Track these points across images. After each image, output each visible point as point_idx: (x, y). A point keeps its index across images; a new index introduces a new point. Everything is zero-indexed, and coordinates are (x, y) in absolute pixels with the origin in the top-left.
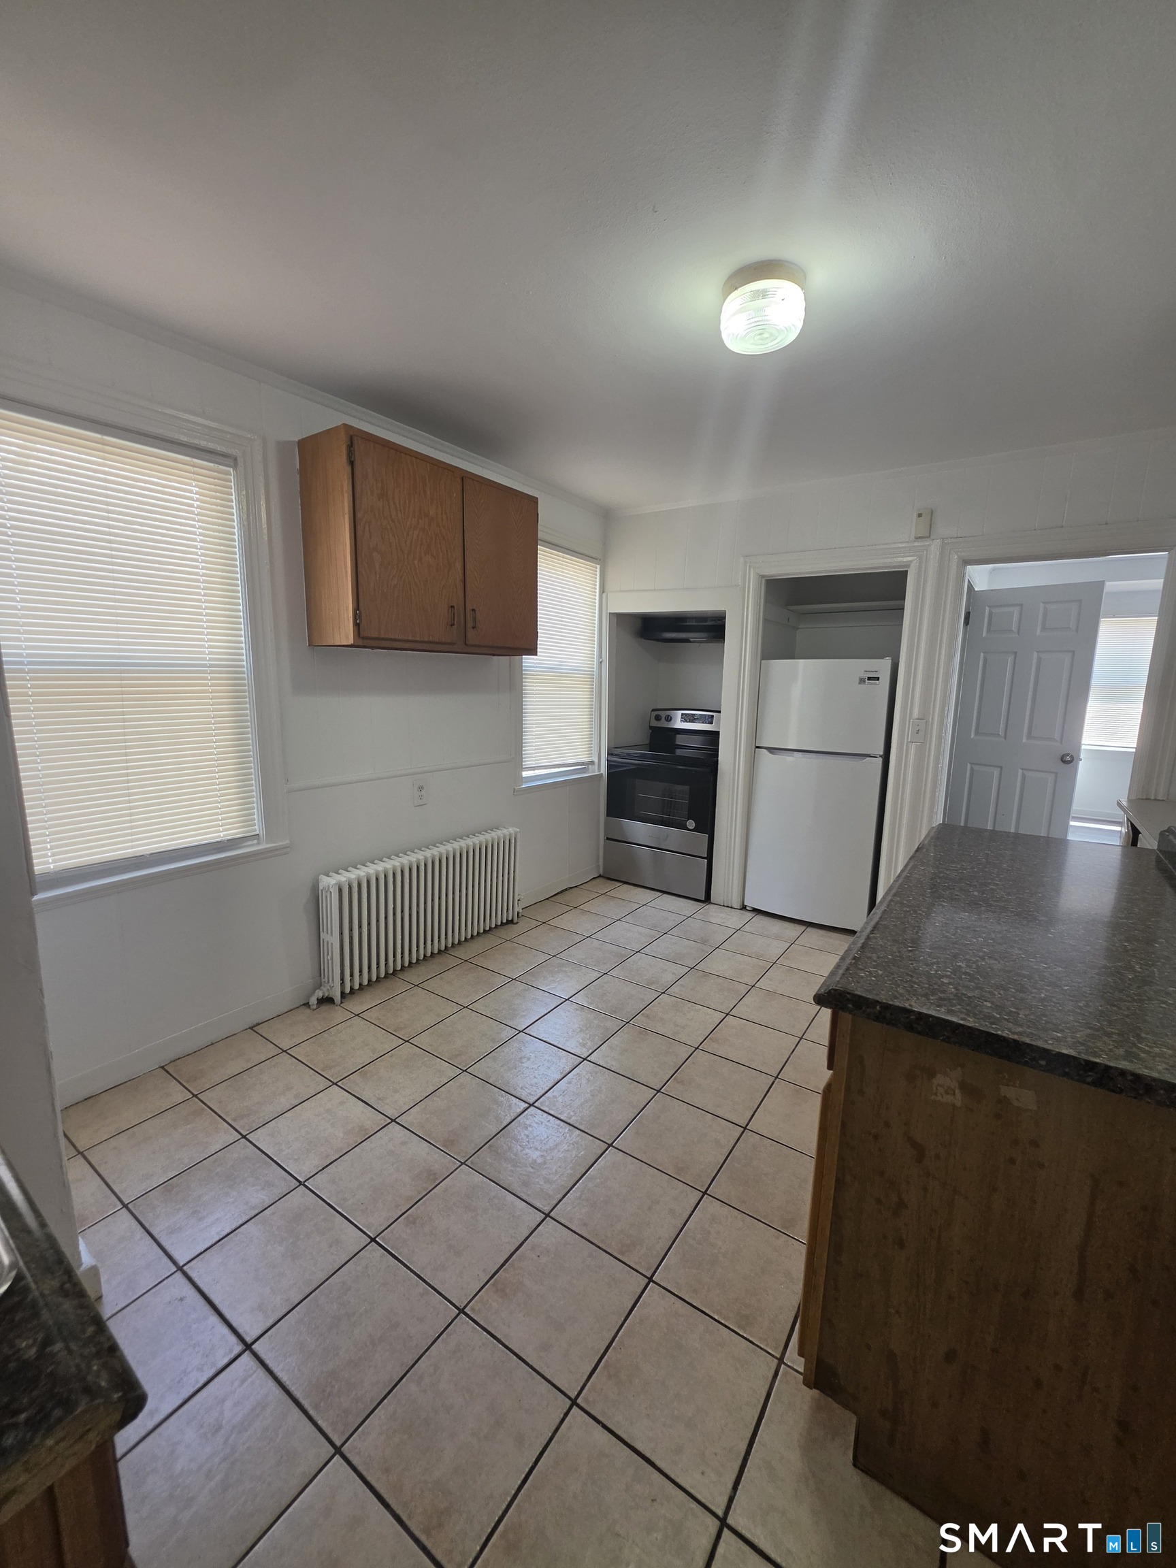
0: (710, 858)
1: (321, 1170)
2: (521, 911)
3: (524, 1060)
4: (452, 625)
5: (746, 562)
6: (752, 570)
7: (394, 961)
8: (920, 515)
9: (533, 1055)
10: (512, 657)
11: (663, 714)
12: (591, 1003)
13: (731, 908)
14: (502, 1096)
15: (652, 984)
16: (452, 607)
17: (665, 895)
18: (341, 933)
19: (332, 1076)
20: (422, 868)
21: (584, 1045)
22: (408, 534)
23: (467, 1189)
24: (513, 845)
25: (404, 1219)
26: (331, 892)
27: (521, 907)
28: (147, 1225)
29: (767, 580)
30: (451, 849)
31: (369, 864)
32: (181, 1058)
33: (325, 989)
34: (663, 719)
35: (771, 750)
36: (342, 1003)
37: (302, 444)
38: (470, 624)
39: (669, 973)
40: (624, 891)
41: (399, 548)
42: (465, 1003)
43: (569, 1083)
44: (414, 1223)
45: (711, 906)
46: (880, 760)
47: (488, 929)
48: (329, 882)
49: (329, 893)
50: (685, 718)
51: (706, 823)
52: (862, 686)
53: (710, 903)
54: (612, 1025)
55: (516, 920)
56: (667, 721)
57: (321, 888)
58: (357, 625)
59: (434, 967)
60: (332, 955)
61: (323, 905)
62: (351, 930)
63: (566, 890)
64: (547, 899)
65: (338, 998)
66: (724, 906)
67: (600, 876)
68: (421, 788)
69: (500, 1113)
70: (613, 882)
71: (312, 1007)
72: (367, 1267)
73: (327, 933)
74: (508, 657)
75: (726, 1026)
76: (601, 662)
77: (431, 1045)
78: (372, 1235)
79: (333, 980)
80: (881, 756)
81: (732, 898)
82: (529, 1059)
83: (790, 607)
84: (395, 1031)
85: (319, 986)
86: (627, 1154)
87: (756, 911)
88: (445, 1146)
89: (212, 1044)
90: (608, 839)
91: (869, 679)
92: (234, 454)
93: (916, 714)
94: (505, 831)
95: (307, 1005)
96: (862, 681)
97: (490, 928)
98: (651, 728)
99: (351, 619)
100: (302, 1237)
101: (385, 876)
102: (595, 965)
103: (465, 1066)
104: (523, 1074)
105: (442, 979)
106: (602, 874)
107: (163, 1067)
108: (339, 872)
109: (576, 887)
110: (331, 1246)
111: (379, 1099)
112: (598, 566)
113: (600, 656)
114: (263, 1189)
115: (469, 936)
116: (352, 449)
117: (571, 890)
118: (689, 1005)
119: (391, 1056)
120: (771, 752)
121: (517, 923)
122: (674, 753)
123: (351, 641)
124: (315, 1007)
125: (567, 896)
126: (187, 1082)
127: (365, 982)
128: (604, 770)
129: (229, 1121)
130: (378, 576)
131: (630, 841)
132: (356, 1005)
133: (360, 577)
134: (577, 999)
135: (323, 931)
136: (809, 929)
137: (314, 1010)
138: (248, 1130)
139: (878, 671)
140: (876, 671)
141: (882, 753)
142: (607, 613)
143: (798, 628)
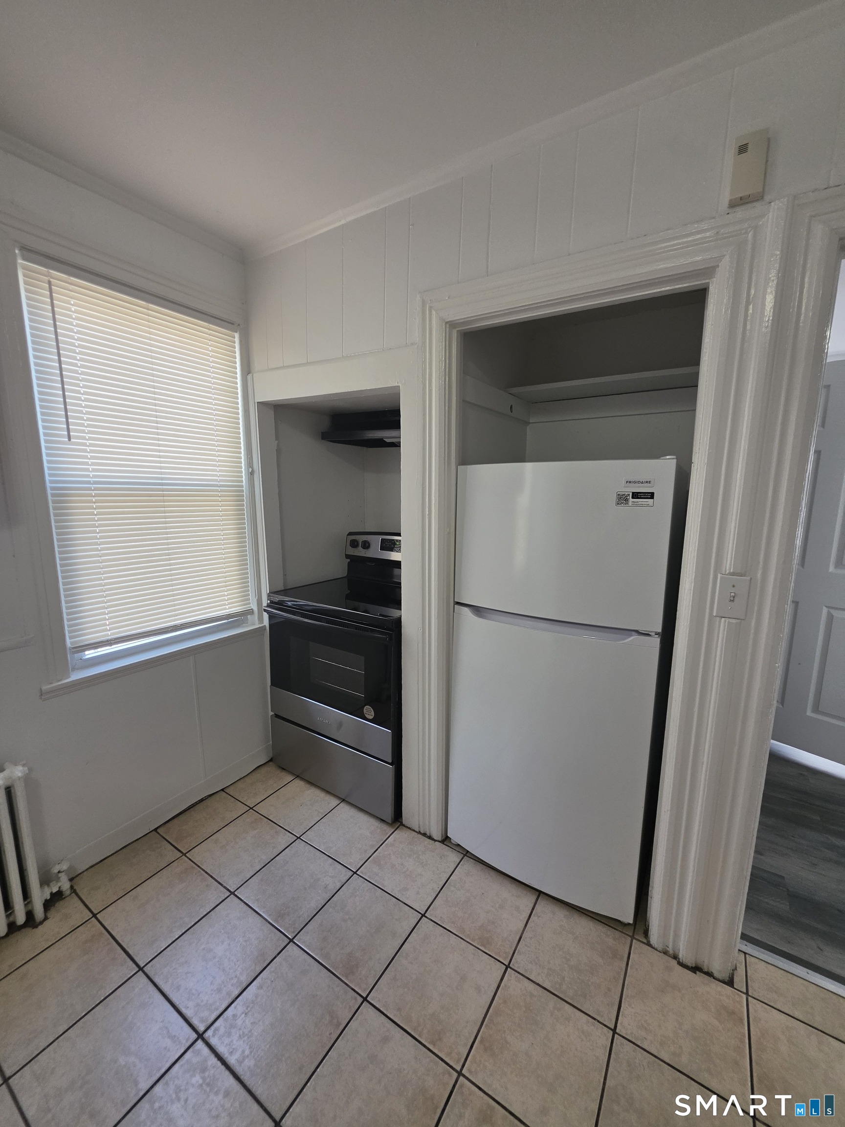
0: (397, 763)
5: (424, 303)
6: (434, 312)
8: (743, 149)
11: (360, 540)
13: (431, 838)
17: (341, 805)
34: (362, 545)
35: (478, 610)
40: (287, 796)
45: (404, 831)
46: (656, 642)
50: (385, 545)
51: (390, 715)
52: (622, 508)
53: (402, 827)
56: (364, 548)
63: (197, 803)
66: (420, 833)
67: (271, 762)
70: (282, 774)
80: (657, 634)
81: (429, 822)
83: (515, 390)
87: (463, 852)
90: (277, 716)
91: (635, 495)
93: (728, 565)
96: (622, 499)
98: (347, 556)
106: (273, 759)
109: (220, 792)
112: (237, 335)
113: (250, 464)
120: (474, 613)
128: (265, 626)
136: (539, 908)
139: (650, 482)
140: (647, 482)
141: (660, 630)
142: (257, 401)
143: (530, 423)
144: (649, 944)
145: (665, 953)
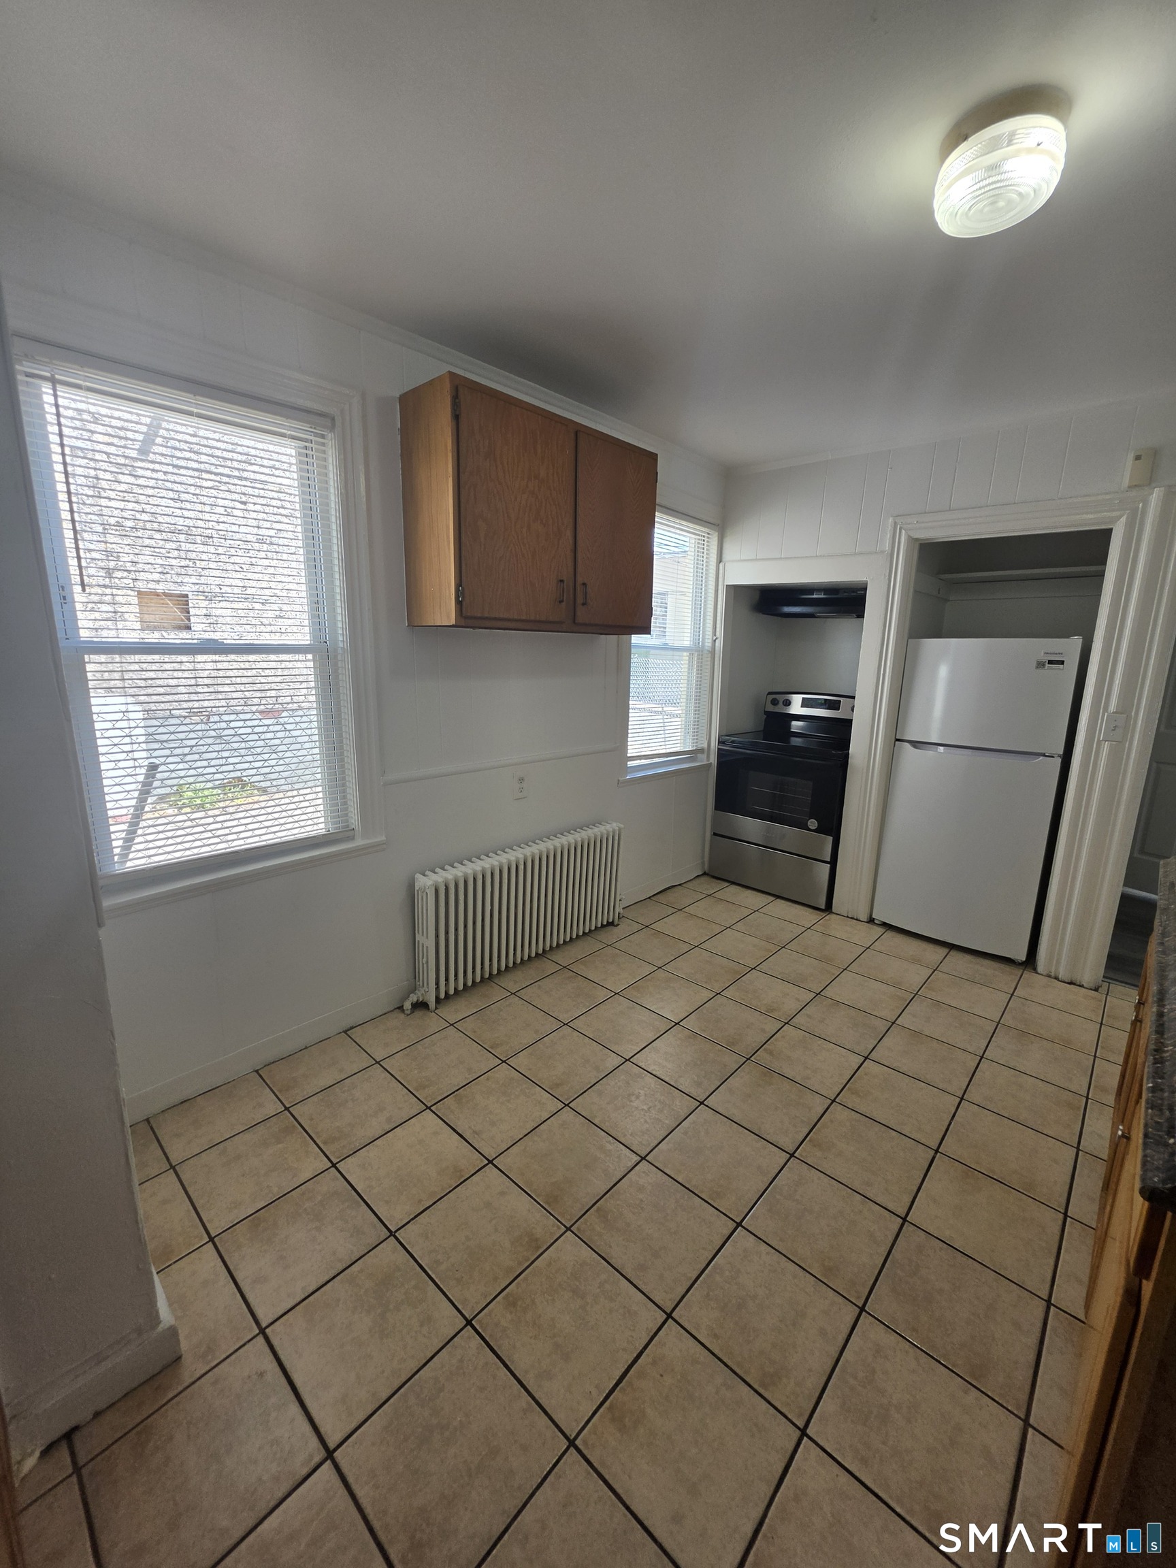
0: (833, 863)
1: (413, 1219)
2: (622, 911)
3: (633, 1098)
4: (561, 602)
5: (896, 524)
6: (903, 531)
7: (491, 965)
8: (1139, 458)
9: (642, 1092)
10: (620, 636)
11: (781, 698)
12: (704, 1031)
13: (857, 920)
14: (609, 1142)
15: (772, 1011)
16: (562, 581)
17: (778, 900)
18: (437, 936)
19: (426, 1098)
20: (521, 867)
21: (699, 1084)
22: (516, 498)
23: (574, 1265)
24: (616, 842)
25: (504, 1298)
26: (427, 893)
27: (621, 907)
28: (231, 1268)
29: (921, 545)
30: (552, 847)
31: (466, 862)
32: (276, 1062)
33: (420, 995)
34: (781, 703)
35: (915, 744)
36: (436, 1008)
37: (403, 399)
38: (580, 600)
39: (791, 999)
40: (732, 892)
41: (506, 515)
42: (565, 1018)
43: (686, 1133)
44: (514, 1304)
45: (833, 916)
46: (1058, 762)
47: (587, 931)
48: (425, 882)
49: (425, 893)
50: (805, 703)
51: (832, 825)
52: (1041, 671)
53: (831, 912)
54: (732, 1061)
55: (616, 922)
56: (783, 705)
57: (417, 888)
58: (459, 603)
59: (531, 973)
60: (427, 959)
61: (419, 906)
62: (447, 933)
63: (668, 888)
64: (649, 898)
65: (432, 1004)
66: (848, 917)
67: (705, 874)
68: (521, 780)
69: (608, 1166)
70: (719, 881)
71: (406, 1012)
72: (461, 1361)
73: (423, 935)
74: (617, 636)
75: (866, 1074)
76: (715, 641)
77: (530, 1069)
78: (467, 1316)
79: (428, 984)
80: (1059, 756)
81: (858, 909)
82: (638, 1097)
83: (943, 576)
84: (492, 1048)
85: (413, 990)
86: (761, 1239)
87: (887, 926)
88: (548, 1203)
89: (306, 1048)
90: (715, 834)
91: (1050, 662)
92: (332, 413)
93: (1113, 706)
94: (608, 827)
95: (401, 1008)
96: (1040, 665)
97: (590, 930)
98: (766, 713)
99: (453, 597)
100: (391, 1307)
101: (483, 875)
102: (706, 982)
103: (567, 1100)
104: (632, 1116)
105: (539, 987)
106: (707, 872)
107: (257, 1071)
108: (436, 870)
109: (679, 885)
110: (422, 1325)
111: (475, 1132)
112: (716, 533)
113: (714, 633)
114: (352, 1236)
115: (568, 939)
116: (457, 401)
117: (676, 888)
118: (819, 1042)
119: (488, 1079)
120: (915, 747)
121: (618, 925)
122: (789, 742)
123: (453, 622)
124: (409, 1012)
125: (670, 897)
126: (280, 1091)
127: (461, 987)
128: (713, 759)
129: (320, 1144)
130: (483, 546)
131: (740, 838)
132: (451, 1012)
133: (463, 548)
134: (690, 1023)
135: (419, 933)
136: (953, 953)
137: (408, 1015)
138: (338, 1158)
139: (1062, 654)
140: (1059, 654)
141: (1061, 752)
142: (725, 584)
143: (949, 601)
144: (1037, 973)
145: (1049, 976)
